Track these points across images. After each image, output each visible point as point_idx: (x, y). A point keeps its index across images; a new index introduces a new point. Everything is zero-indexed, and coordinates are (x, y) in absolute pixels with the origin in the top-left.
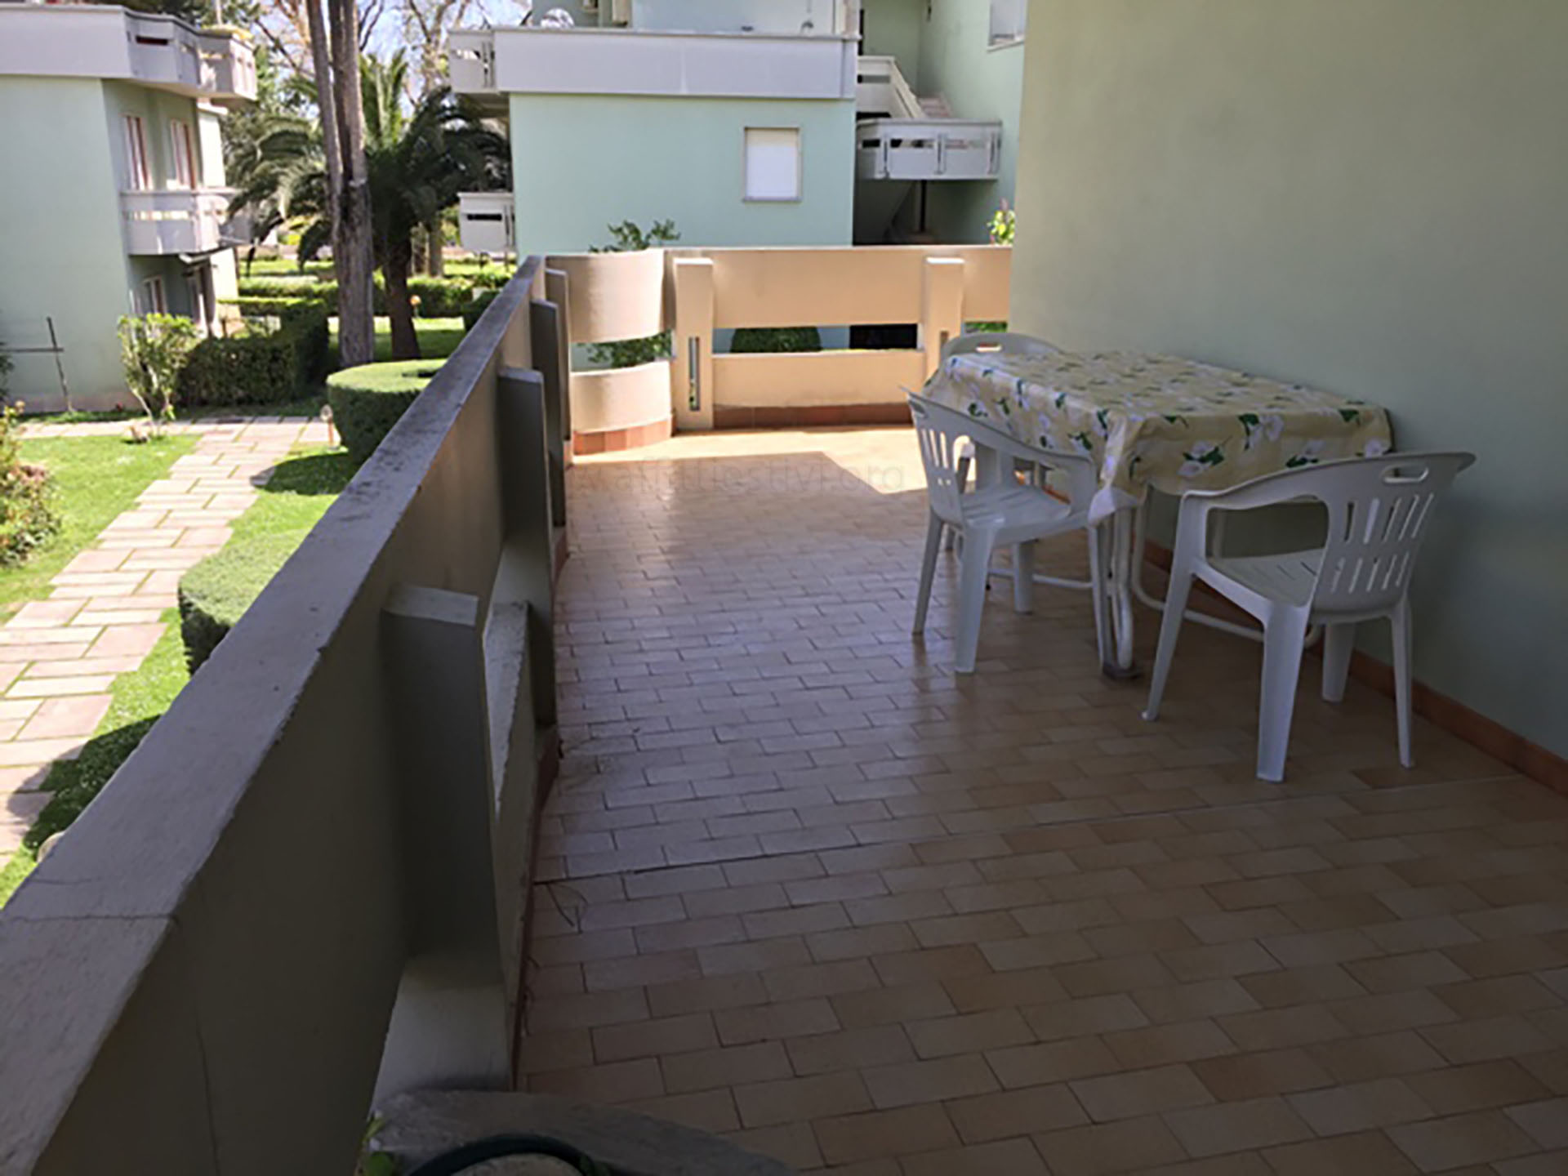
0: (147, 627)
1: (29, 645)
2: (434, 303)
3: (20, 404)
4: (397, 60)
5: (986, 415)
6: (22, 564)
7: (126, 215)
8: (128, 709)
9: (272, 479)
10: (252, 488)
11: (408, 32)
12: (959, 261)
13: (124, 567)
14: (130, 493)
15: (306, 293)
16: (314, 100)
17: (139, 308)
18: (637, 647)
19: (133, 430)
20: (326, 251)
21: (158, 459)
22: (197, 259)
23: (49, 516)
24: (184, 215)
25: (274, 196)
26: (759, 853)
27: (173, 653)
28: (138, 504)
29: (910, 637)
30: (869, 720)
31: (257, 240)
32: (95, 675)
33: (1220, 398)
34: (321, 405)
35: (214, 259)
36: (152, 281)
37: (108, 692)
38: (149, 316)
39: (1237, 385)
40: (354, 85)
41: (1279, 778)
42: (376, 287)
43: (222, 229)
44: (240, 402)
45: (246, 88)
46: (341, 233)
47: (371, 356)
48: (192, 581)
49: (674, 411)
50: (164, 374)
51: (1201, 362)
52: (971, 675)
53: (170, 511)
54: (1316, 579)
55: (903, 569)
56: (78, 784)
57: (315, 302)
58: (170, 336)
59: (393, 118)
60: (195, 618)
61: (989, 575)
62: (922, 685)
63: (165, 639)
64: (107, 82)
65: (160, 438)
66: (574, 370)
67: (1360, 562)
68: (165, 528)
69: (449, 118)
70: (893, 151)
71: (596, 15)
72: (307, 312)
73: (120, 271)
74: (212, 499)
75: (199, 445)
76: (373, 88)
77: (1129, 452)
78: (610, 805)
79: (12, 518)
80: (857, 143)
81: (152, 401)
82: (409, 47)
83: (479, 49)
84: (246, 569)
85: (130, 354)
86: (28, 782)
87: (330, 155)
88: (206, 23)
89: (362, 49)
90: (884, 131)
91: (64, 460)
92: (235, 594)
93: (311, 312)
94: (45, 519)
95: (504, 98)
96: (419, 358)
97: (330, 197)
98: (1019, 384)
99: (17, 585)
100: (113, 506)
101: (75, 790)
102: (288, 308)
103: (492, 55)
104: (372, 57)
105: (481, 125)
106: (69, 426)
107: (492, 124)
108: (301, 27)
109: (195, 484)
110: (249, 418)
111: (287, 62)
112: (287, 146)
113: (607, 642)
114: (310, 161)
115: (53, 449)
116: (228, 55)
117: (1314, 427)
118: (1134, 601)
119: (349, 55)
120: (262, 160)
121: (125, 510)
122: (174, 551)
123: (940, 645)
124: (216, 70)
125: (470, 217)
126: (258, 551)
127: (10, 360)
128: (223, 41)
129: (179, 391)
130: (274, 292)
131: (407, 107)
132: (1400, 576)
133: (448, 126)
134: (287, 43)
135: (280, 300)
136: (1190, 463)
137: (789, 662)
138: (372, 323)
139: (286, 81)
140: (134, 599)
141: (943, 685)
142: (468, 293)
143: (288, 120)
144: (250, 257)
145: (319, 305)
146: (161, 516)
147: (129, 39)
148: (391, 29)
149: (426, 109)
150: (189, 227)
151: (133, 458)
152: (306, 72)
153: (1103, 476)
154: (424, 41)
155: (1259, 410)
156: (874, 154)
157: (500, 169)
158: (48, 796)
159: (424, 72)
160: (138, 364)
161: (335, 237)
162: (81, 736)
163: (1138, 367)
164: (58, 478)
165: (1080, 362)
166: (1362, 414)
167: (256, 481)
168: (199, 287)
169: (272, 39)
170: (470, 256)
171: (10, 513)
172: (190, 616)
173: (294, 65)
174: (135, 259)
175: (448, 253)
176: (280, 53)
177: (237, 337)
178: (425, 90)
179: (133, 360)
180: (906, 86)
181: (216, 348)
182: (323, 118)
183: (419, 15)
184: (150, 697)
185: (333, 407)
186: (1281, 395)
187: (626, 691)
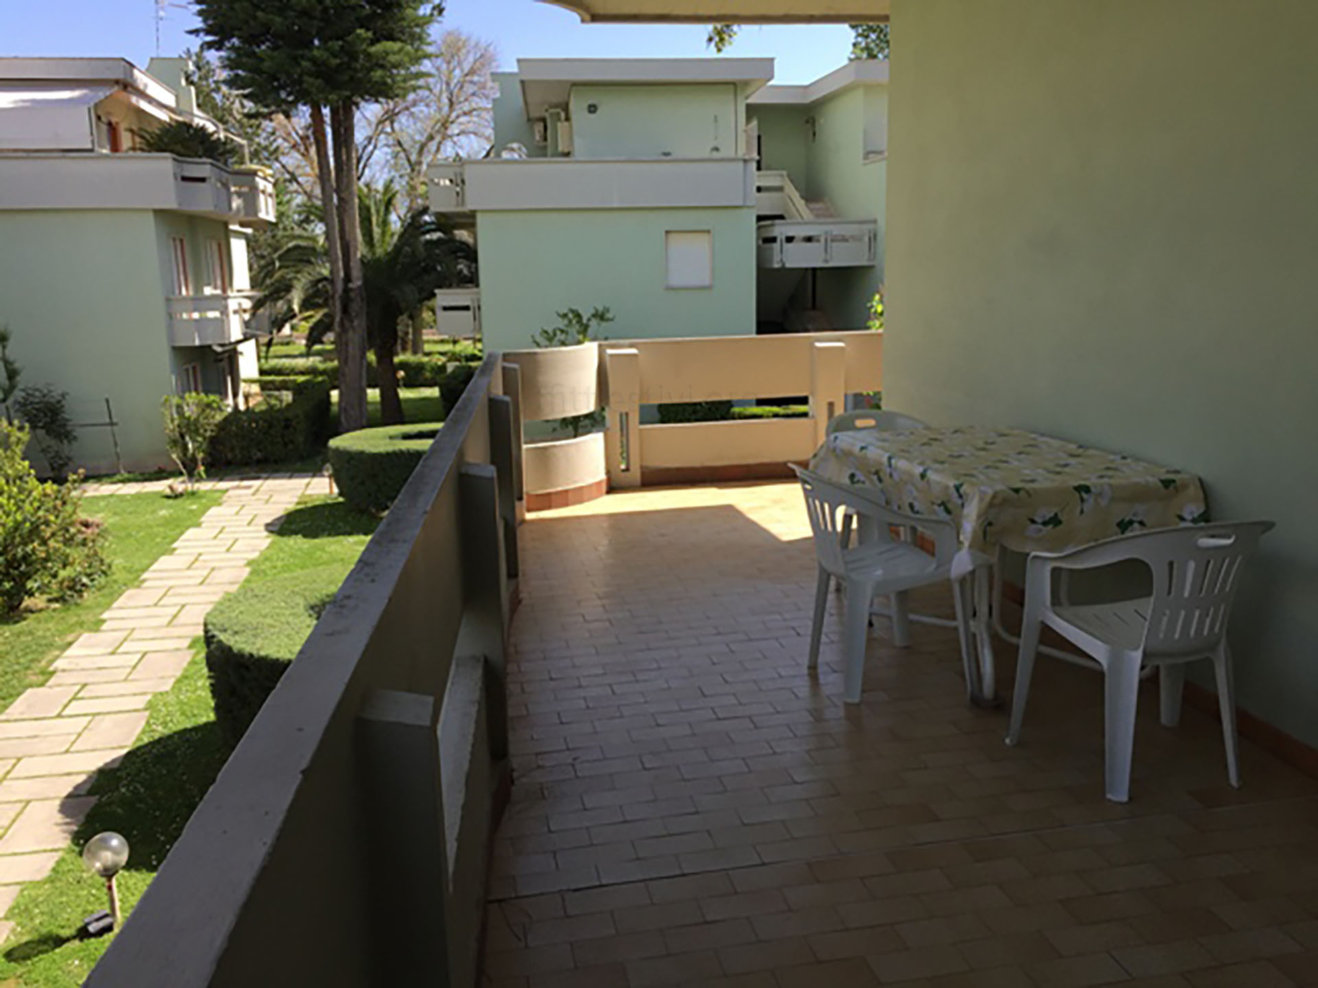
0: (179, 653)
1: (83, 670)
2: (416, 377)
3: (81, 471)
4: (387, 188)
5: (863, 482)
6: (79, 601)
7: (170, 316)
8: (161, 724)
9: (282, 525)
10: (266, 534)
11: (396, 164)
12: (841, 344)
13: (161, 603)
14: (168, 540)
15: (313, 371)
16: (321, 220)
17: (180, 389)
18: (576, 683)
19: (171, 487)
20: (330, 336)
21: (191, 511)
22: (227, 348)
23: (102, 561)
24: (216, 314)
25: (289, 297)
26: (678, 872)
27: (199, 674)
28: (174, 549)
29: (806, 671)
30: (771, 748)
31: (275, 331)
32: (135, 695)
33: (1058, 469)
34: (324, 462)
35: (240, 348)
36: (190, 367)
37: (146, 709)
38: (187, 395)
39: (1072, 456)
40: (352, 208)
41: (1125, 799)
42: (369, 364)
43: (247, 324)
44: (258, 462)
45: (267, 213)
46: (342, 324)
47: (364, 422)
48: (215, 617)
49: (608, 472)
50: (197, 441)
51: (1043, 435)
52: (858, 705)
53: (200, 555)
54: (1147, 623)
55: (799, 609)
56: (118, 789)
57: (320, 379)
58: (203, 411)
59: (383, 234)
60: (217, 648)
61: (871, 614)
62: (817, 716)
63: (193, 663)
64: (157, 212)
65: (193, 493)
66: (526, 443)
67: (1183, 613)
68: (196, 569)
69: (428, 232)
70: (787, 246)
71: (545, 147)
72: (313, 387)
73: (165, 358)
74: (234, 543)
75: (225, 498)
76: (368, 209)
77: (983, 518)
78: (552, 828)
79: (72, 564)
80: (758, 239)
81: (187, 462)
82: (397, 175)
83: (453, 178)
84: (260, 605)
85: (171, 426)
86: (77, 787)
87: (333, 263)
88: (236, 162)
89: (359, 179)
90: (780, 230)
91: (115, 514)
92: (250, 626)
93: (316, 387)
94: (98, 563)
95: (472, 215)
96: (403, 423)
97: (333, 297)
98: (890, 459)
99: (75, 619)
100: (155, 551)
101: (116, 794)
102: (299, 385)
103: (463, 182)
104: (367, 185)
105: (454, 235)
106: (120, 485)
107: (462, 235)
108: (312, 163)
109: (221, 532)
110: (264, 475)
111: (300, 190)
112: (299, 257)
113: (551, 679)
114: (318, 269)
115: (107, 505)
116: (254, 189)
117: (1139, 494)
118: (994, 638)
119: (349, 185)
120: (280, 268)
121: (163, 554)
122: (202, 588)
123: (833, 677)
124: (244, 201)
125: (445, 309)
126: (270, 590)
127: (75, 434)
128: (250, 178)
129: (210, 454)
130: (288, 371)
131: (395, 223)
132: (1218, 625)
133: (428, 237)
134: (300, 176)
135: (292, 378)
136: (1034, 526)
137: (704, 695)
138: (365, 394)
139: (298, 206)
140: (170, 629)
141: (835, 714)
142: (443, 368)
143: (300, 237)
144: (269, 344)
145: (323, 382)
146: (193, 558)
147: (176, 178)
148: (383, 162)
149: (409, 224)
150: (222, 323)
151: (171, 511)
152: (316, 197)
153: (962, 538)
154: (409, 170)
155: (1092, 481)
156: (772, 249)
157: (469, 267)
158: (94, 800)
159: (409, 195)
160: (177, 435)
161: (336, 326)
162: (122, 747)
163: (990, 441)
164: (110, 529)
165: (939, 437)
166: (1178, 483)
167: (270, 528)
168: (227, 370)
169: (288, 172)
170: (446, 337)
171: (71, 559)
172: (213, 647)
173: (305, 192)
174: (175, 349)
175: (427, 335)
176: (295, 185)
177: (257, 410)
178: (410, 209)
179: (173, 430)
180: (797, 194)
181: (240, 419)
182: (328, 235)
183: (404, 150)
184: (178, 713)
185: (333, 465)
186: (1110, 465)
187: (567, 723)
